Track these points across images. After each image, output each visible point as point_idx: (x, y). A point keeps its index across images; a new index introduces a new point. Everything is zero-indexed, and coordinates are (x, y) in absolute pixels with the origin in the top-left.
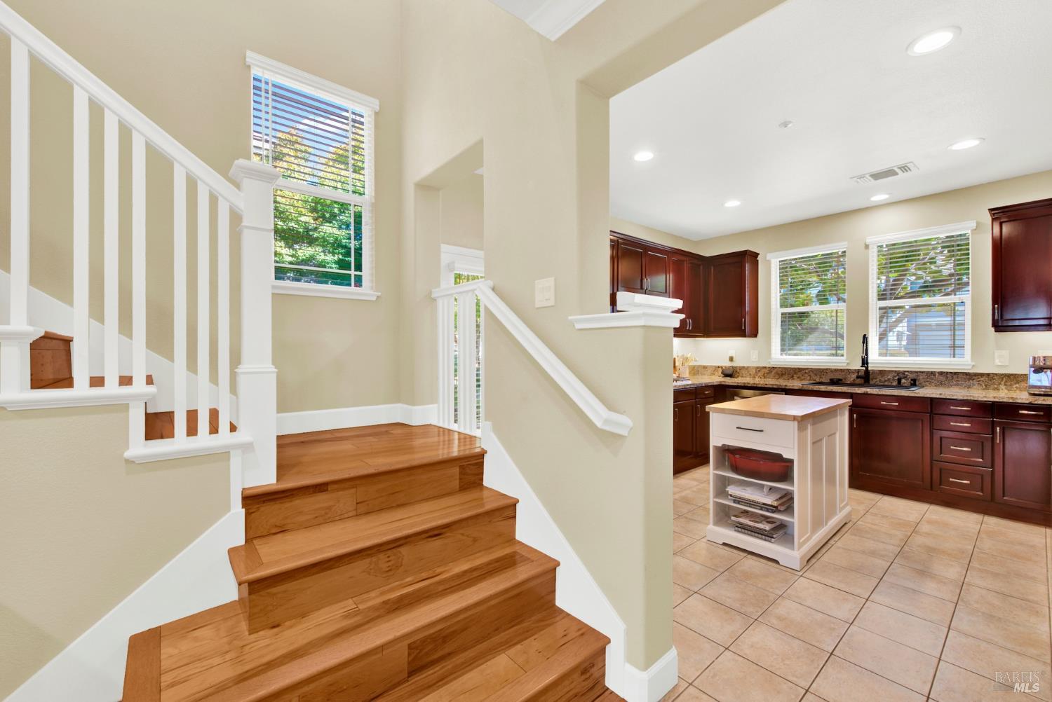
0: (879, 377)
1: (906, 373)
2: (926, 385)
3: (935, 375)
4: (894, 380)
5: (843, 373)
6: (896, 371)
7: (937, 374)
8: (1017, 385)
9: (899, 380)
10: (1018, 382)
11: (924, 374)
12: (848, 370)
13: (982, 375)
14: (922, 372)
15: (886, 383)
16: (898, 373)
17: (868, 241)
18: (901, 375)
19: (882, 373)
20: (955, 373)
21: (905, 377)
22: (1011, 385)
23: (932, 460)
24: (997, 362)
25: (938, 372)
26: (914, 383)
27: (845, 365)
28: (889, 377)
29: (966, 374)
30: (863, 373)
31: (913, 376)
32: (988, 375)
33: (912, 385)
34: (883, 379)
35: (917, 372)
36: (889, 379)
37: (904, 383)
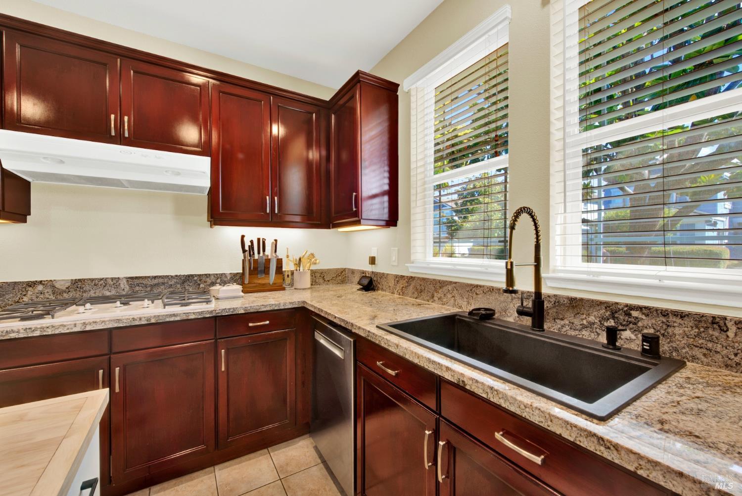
0: (569, 316)
1: (635, 314)
6: (607, 305)
9: (612, 334)
11: (689, 322)
14: (682, 315)
16: (613, 309)
18: (622, 319)
19: (575, 305)
28: (592, 319)
30: (530, 301)
34: (577, 322)
35: (665, 313)
36: (592, 324)
37: (630, 340)
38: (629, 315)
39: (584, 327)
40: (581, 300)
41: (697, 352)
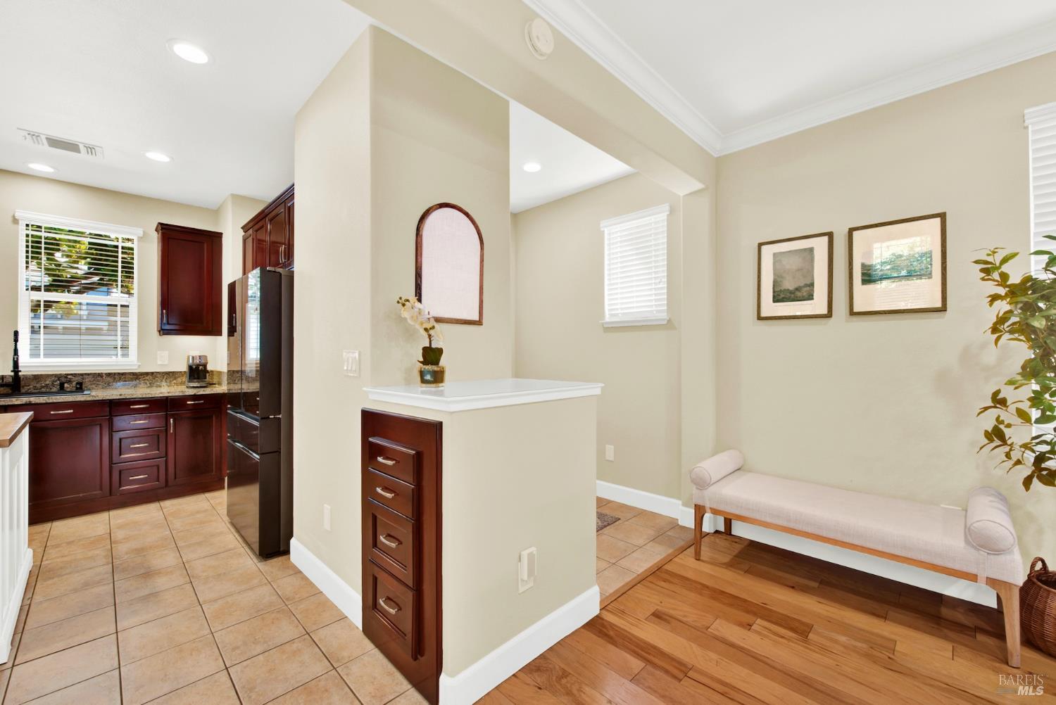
0: (34, 384)
1: (69, 377)
2: (93, 388)
3: (102, 377)
4: (53, 385)
6: (56, 375)
7: (105, 376)
8: (175, 381)
9: (62, 385)
10: (175, 379)
11: (91, 376)
13: (147, 374)
14: (89, 374)
15: (43, 390)
16: (58, 377)
17: (17, 215)
18: (63, 380)
19: (37, 378)
20: (123, 374)
21: (70, 382)
22: (170, 381)
23: (111, 462)
24: (159, 363)
25: (106, 374)
26: (80, 388)
28: (48, 382)
29: (133, 374)
30: (11, 380)
31: (79, 379)
32: (152, 373)
33: (77, 388)
34: (38, 386)
35: (82, 375)
36: (47, 386)
37: (67, 388)
38: (66, 377)
39: (43, 387)
40: (41, 375)
41: (94, 386)
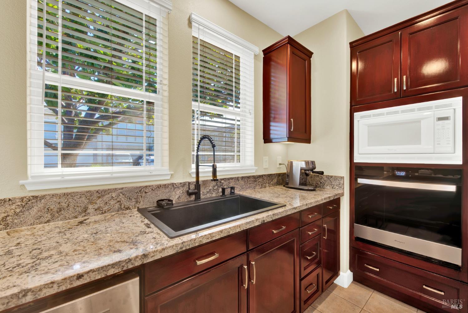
3: (239, 180)
5: (167, 190)
10: (272, 180)
12: (173, 184)
14: (232, 179)
20: (249, 177)
22: (270, 183)
23: (300, 279)
24: (264, 167)
25: (241, 178)
27: (169, 177)
28: (211, 188)
30: (195, 186)
32: (262, 176)
35: (229, 179)
39: (208, 192)
